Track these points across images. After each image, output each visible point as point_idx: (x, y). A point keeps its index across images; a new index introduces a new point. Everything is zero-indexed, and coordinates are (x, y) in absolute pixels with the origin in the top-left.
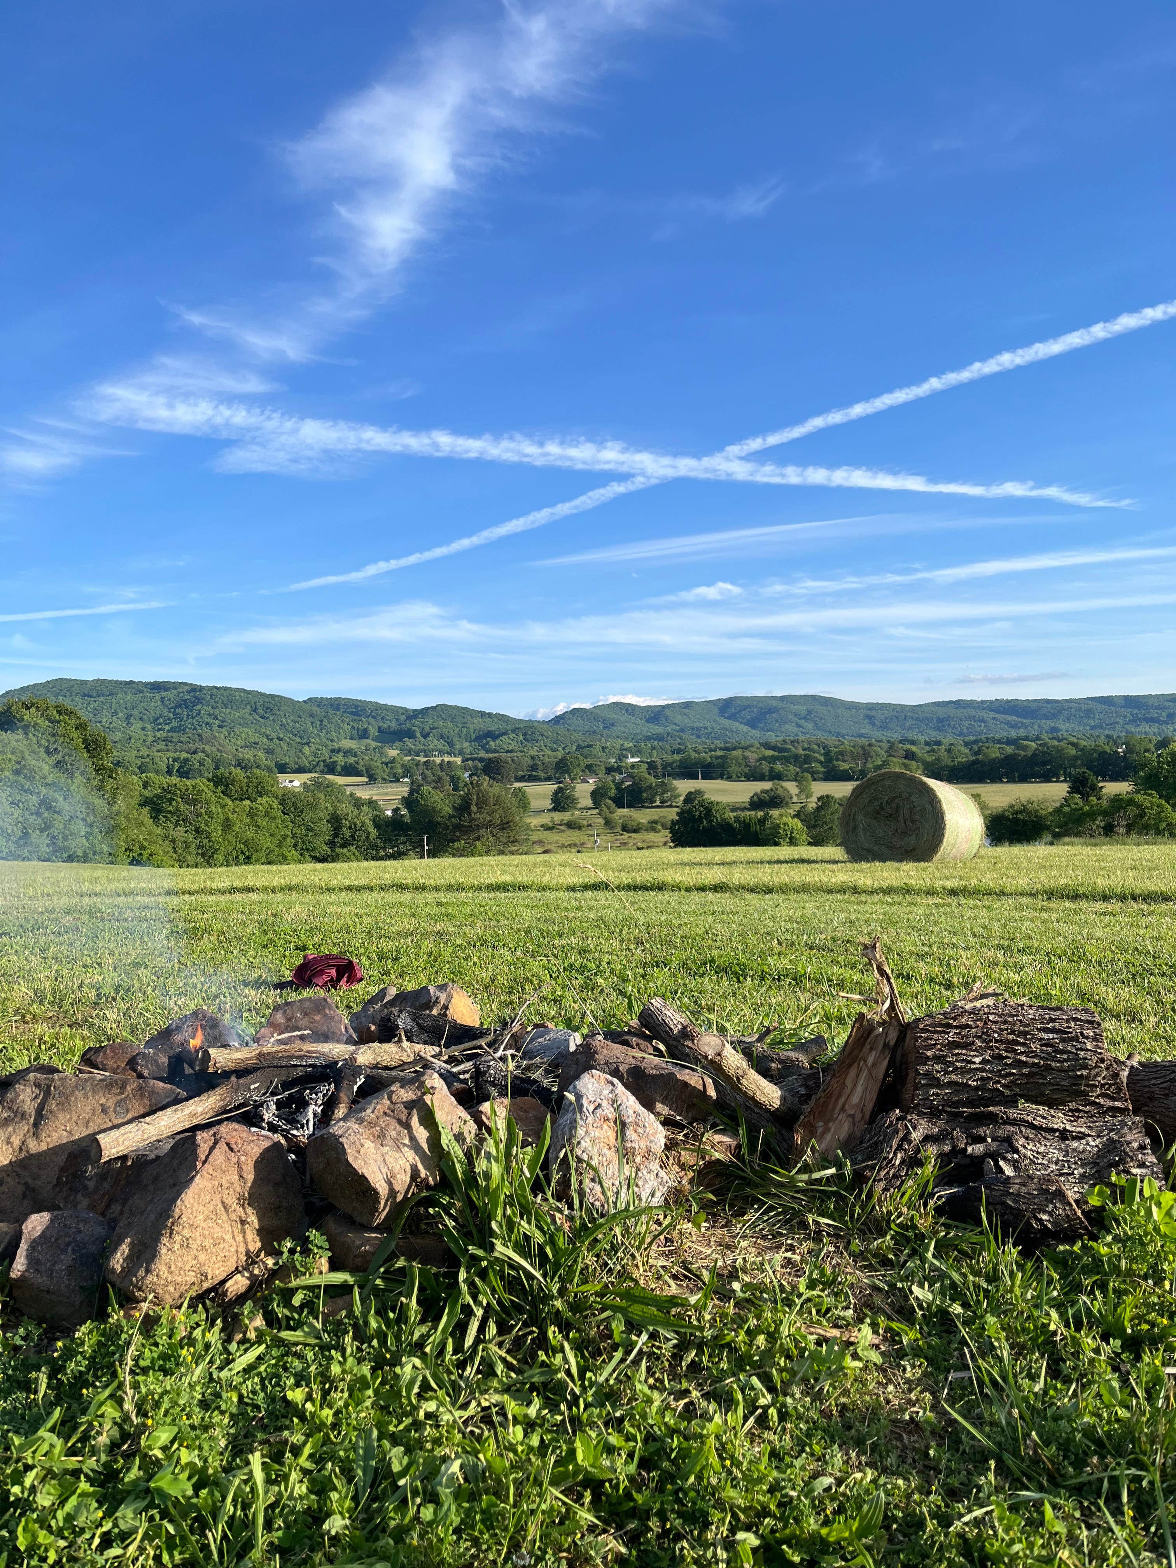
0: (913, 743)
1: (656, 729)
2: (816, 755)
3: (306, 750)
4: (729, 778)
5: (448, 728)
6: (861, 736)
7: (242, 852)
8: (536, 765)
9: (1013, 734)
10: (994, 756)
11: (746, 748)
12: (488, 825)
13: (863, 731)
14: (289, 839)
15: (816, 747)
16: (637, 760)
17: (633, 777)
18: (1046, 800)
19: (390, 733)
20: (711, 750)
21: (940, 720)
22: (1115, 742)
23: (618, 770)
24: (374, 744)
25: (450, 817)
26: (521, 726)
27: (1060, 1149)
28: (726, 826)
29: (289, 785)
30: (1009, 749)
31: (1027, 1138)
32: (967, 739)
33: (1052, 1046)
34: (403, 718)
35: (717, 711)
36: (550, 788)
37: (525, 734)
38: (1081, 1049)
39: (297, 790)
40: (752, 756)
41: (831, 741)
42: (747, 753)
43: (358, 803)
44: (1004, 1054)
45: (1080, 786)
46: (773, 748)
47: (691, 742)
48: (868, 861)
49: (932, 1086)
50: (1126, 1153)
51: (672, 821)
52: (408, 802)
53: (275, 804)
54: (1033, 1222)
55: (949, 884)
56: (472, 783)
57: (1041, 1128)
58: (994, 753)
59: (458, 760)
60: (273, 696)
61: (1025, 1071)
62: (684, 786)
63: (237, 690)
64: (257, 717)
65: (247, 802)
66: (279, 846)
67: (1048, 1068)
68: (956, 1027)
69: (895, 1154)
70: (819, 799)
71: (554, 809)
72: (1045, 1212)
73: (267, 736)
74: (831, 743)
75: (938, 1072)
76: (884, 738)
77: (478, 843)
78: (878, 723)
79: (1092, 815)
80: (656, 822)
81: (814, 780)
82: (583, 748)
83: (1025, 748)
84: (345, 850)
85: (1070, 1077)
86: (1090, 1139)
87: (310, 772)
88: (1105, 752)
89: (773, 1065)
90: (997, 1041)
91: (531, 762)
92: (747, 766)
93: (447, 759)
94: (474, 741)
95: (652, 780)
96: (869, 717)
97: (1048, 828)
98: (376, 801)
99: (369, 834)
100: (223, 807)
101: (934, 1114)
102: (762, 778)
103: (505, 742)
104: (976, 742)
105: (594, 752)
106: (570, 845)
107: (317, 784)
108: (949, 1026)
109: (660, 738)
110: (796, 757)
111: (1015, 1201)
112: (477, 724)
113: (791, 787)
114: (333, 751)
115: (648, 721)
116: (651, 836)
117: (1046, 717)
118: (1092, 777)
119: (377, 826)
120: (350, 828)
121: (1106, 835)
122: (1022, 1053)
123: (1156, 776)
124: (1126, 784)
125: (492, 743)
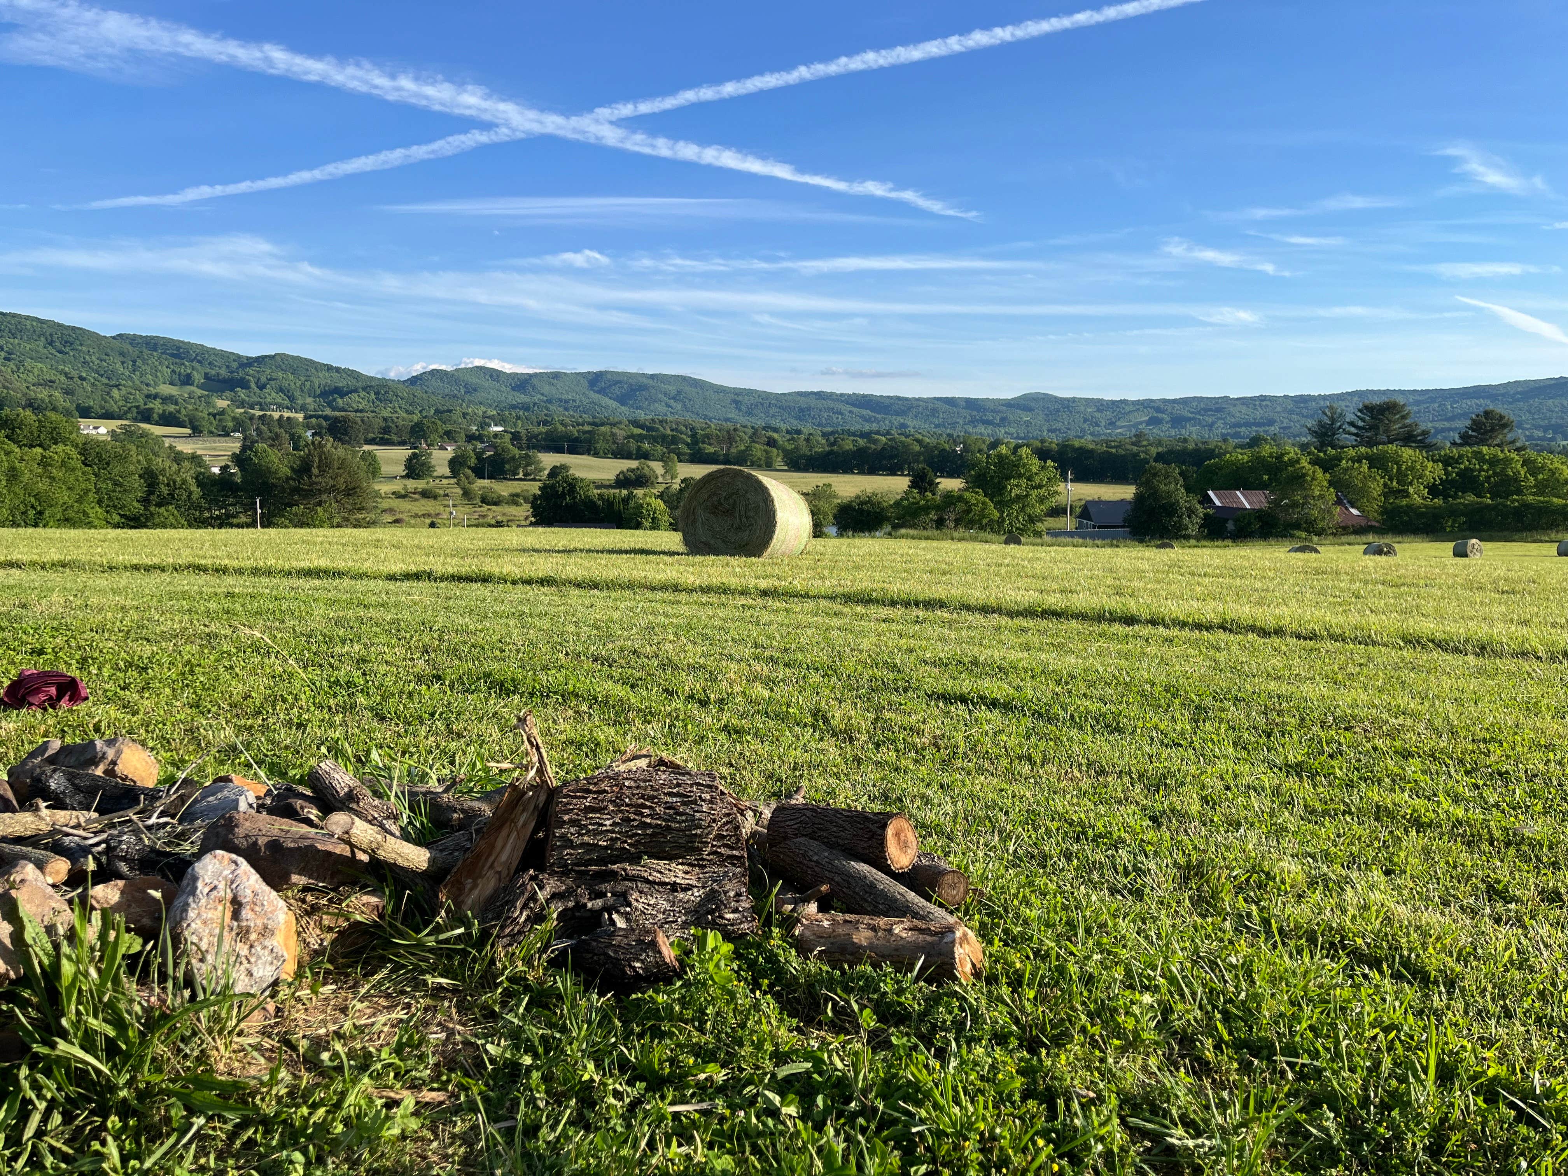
0: (775, 430)
1: (521, 398)
2: (684, 436)
3: (115, 393)
4: (596, 454)
5: (290, 380)
6: (727, 420)
7: (33, 507)
8: (389, 427)
9: (867, 428)
10: (847, 448)
11: (613, 425)
12: (333, 489)
13: (729, 416)
14: (91, 495)
15: (684, 429)
16: (500, 429)
17: (495, 447)
18: (891, 492)
19: (219, 381)
20: (578, 424)
21: (801, 410)
22: (954, 441)
23: (480, 438)
24: (199, 392)
25: (288, 479)
26: (373, 384)
27: (668, 901)
28: (589, 504)
29: (94, 432)
30: (862, 442)
31: (641, 892)
32: (825, 430)
33: (674, 808)
34: (235, 365)
35: (586, 384)
36: (403, 453)
37: (377, 394)
38: (698, 811)
39: (101, 438)
40: (620, 433)
41: (698, 423)
42: (615, 430)
43: (178, 458)
44: (632, 816)
45: (921, 482)
46: (642, 427)
47: (558, 413)
48: (703, 555)
49: (566, 847)
50: (722, 902)
51: (534, 495)
52: (239, 459)
53: (74, 454)
54: (627, 969)
55: (763, 584)
56: (313, 443)
57: (654, 882)
58: (848, 445)
59: (300, 416)
60: (74, 329)
61: (649, 831)
62: (549, 460)
63: (27, 318)
64: (53, 351)
65: (39, 450)
66: (80, 501)
67: (668, 828)
68: (595, 792)
69: (521, 913)
70: (682, 481)
71: (407, 476)
72: (638, 960)
73: (66, 374)
74: (698, 426)
75: (572, 834)
76: (749, 424)
77: (319, 509)
78: (743, 408)
79: (926, 509)
80: (517, 495)
81: (680, 461)
82: (442, 413)
83: (875, 442)
84: (162, 510)
85: (686, 835)
86: (695, 890)
87: (120, 418)
88: (944, 450)
89: (456, 816)
90: (627, 805)
91: (383, 424)
92: (614, 443)
93: (286, 414)
94: (319, 396)
95: (516, 451)
96: (736, 402)
97: (888, 519)
98: (200, 456)
99: (191, 493)
100: (7, 453)
101: (564, 874)
102: (628, 456)
103: (356, 400)
104: (833, 433)
105: (455, 417)
106: (424, 515)
107: (129, 433)
108: (589, 791)
109: (526, 408)
110: (664, 437)
111: (616, 952)
112: (321, 380)
113: (657, 467)
114: (148, 396)
115: (513, 389)
116: (512, 510)
117: (897, 414)
118: (931, 474)
119: (200, 484)
120: (168, 485)
121: (937, 528)
122: (648, 816)
123: (984, 475)
124: (959, 480)
125: (340, 401)
